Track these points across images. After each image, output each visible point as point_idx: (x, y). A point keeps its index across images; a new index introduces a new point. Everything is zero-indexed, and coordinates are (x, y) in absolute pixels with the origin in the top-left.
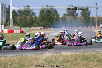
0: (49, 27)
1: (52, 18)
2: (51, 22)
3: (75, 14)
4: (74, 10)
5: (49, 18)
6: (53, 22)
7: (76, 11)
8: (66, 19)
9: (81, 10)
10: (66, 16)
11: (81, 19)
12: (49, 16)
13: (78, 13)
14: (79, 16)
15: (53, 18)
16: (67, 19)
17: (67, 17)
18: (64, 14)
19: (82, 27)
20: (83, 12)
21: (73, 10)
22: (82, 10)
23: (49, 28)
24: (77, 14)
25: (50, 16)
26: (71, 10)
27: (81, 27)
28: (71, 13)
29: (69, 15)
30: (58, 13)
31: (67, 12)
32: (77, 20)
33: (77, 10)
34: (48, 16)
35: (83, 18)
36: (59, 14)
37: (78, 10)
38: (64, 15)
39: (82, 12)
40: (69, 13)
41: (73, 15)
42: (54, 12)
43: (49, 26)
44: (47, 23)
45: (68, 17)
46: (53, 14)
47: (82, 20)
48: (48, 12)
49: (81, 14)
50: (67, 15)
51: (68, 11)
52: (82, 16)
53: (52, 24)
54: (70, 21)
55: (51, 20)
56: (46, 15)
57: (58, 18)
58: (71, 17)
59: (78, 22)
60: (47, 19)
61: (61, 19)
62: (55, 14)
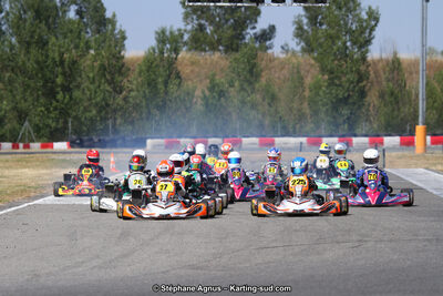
0: (39, 138)
1: (62, 62)
2: (51, 94)
3: (250, 32)
5: (41, 66)
6: (77, 94)
7: (257, 13)
8: (178, 76)
10: (176, 51)
11: (301, 79)
12: (43, 44)
13: (272, 29)
14: (284, 48)
15: (74, 62)
16: (185, 71)
17: (184, 54)
18: (163, 32)
19: (304, 140)
20: (313, 20)
23: (36, 146)
24: (268, 34)
25: (46, 43)
27: (293, 141)
28: (218, 27)
29: (198, 41)
30: (112, 22)
31: (186, 16)
32: (263, 81)
34: (29, 44)
35: (316, 71)
36: (122, 33)
38: (162, 37)
39: (305, 21)
40: (201, 28)
41: (233, 44)
42: (79, 12)
43: (37, 129)
44: (23, 105)
45: (196, 55)
46: (75, 32)
47: (308, 81)
48: (29, 15)
49: (300, 32)
50: (186, 37)
51: (195, 10)
52: (309, 49)
53: (64, 113)
54: (212, 88)
55: (59, 80)
56: (14, 40)
57: (115, 68)
58: (217, 58)
59: (273, 98)
60: (24, 72)
61: (132, 76)
62: (89, 35)
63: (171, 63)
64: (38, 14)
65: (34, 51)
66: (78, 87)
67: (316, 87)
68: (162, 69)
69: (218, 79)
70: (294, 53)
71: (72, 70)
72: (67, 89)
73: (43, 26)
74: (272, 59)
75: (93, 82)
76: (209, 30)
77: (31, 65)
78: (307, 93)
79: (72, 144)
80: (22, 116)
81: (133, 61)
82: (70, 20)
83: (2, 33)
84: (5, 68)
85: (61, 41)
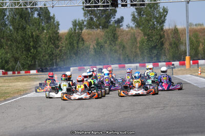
0: (24, 69)
1: (32, 36)
2: (28, 50)
3: (113, 20)
4: (108, 6)
5: (23, 38)
6: (39, 49)
7: (115, 11)
8: (83, 40)
9: (132, 5)
10: (81, 29)
11: (136, 39)
12: (24, 29)
13: (122, 18)
14: (128, 26)
15: (38, 36)
16: (85, 37)
17: (85, 30)
18: (75, 21)
19: (138, 65)
20: (139, 14)
21: (104, 6)
22: (135, 5)
23: (23, 72)
24: (120, 21)
25: (25, 28)
26: (99, 6)
27: (133, 65)
28: (99, 18)
29: (91, 25)
30: (53, 18)
31: (85, 14)
32: (119, 40)
33: (120, 6)
34: (18, 29)
35: (142, 35)
36: (58, 22)
37: (123, 5)
38: (75, 24)
39: (136, 14)
40: (92, 19)
41: (105, 26)
42: (39, 15)
43: (23, 65)
44: (17, 55)
45: (90, 31)
46: (37, 23)
47: (139, 39)
48: (18, 17)
49: (134, 19)
50: (85, 23)
51: (88, 11)
52: (138, 26)
53: (34, 58)
54: (98, 44)
55: (32, 44)
56: (11, 28)
57: (55, 38)
58: (99, 31)
59: (124, 47)
60: (16, 41)
61: (63, 41)
62: (43, 24)
63: (79, 35)
64: (21, 16)
65: (20, 32)
66: (40, 46)
67: (142, 42)
68: (75, 37)
69: (101, 40)
70: (132, 28)
71: (37, 40)
72: (35, 48)
73: (23, 21)
74: (123, 31)
75: (46, 44)
76: (95, 20)
77: (19, 38)
78: (138, 45)
79: (38, 71)
80: (16, 60)
81: (63, 34)
82: (35, 18)
83: (6, 25)
84: (8, 40)
85: (32, 27)
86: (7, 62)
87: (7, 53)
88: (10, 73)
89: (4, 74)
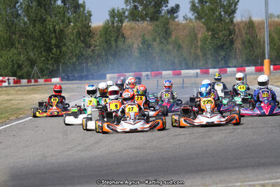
0: (43, 76)
1: (55, 31)
2: (49, 50)
3: (164, 9)
5: (42, 34)
6: (64, 49)
8: (123, 35)
10: (121, 21)
11: (196, 35)
12: (43, 21)
13: (178, 6)
14: (185, 18)
15: (62, 31)
16: (127, 33)
17: (126, 23)
18: (113, 11)
19: (198, 71)
23: (41, 81)
24: (175, 10)
25: (45, 20)
27: (192, 72)
28: (146, 7)
29: (134, 15)
30: (83, 6)
31: (126, 1)
32: (173, 37)
34: (35, 21)
35: (204, 30)
36: (89, 12)
38: (113, 14)
39: (197, 1)
40: (136, 7)
41: (155, 17)
42: (63, 1)
43: (42, 71)
44: (34, 58)
45: (133, 24)
46: (61, 13)
47: (200, 36)
48: (34, 4)
49: (194, 8)
50: (127, 13)
52: (199, 17)
53: (57, 61)
54: (143, 43)
55: (53, 42)
56: (26, 19)
57: (86, 33)
58: (145, 25)
59: (180, 47)
60: (32, 37)
61: (96, 37)
62: (70, 15)
63: (119, 29)
64: (39, 3)
65: (38, 25)
66: (65, 45)
67: (205, 39)
68: (113, 33)
69: (148, 37)
70: (191, 20)
71: (60, 36)
72: (58, 46)
73: (42, 10)
74: (178, 24)
75: (73, 42)
76: (140, 8)
77: (36, 33)
78: (199, 44)
79: (62, 79)
80: (32, 63)
81: (96, 29)
82: (59, 7)
83: (18, 15)
84: (21, 36)
85: (54, 18)
86: (20, 67)
87: (19, 54)
88: (24, 81)
89: (15, 82)
